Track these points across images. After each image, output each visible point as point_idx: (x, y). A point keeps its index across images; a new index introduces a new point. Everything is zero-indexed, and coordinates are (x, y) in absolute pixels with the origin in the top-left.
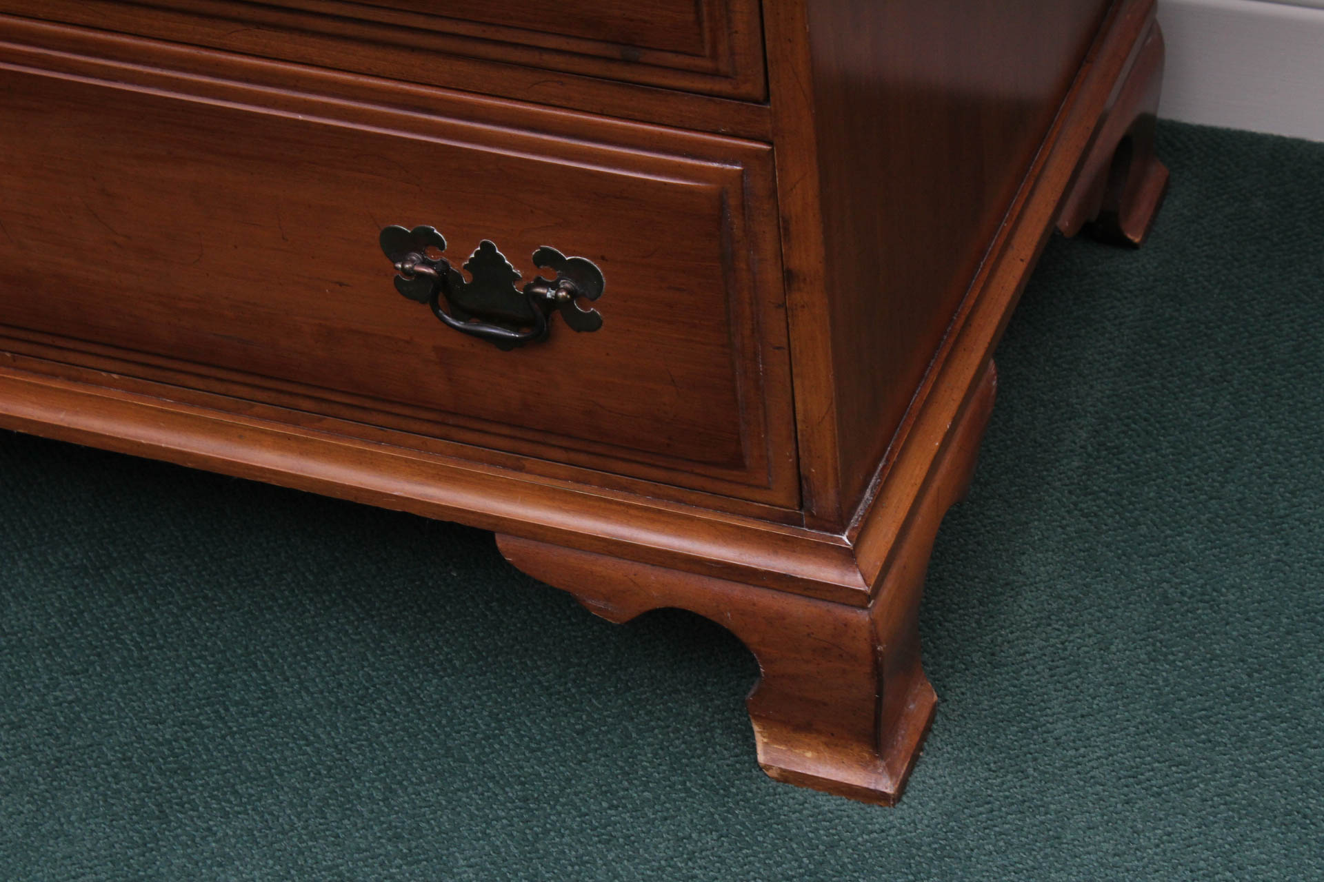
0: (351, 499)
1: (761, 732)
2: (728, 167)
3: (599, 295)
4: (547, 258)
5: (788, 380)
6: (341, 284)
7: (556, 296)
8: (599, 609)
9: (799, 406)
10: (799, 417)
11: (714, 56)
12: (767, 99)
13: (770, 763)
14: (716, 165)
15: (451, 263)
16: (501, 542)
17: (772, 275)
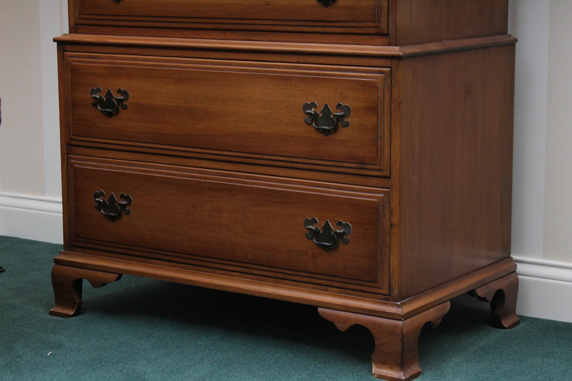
0: (286, 300)
1: (374, 366)
2: (381, 195)
3: (349, 233)
4: (339, 224)
5: (389, 256)
6: (293, 237)
7: (340, 232)
8: (340, 327)
9: (391, 263)
10: (391, 267)
11: (380, 165)
12: (390, 178)
13: (375, 373)
14: (378, 195)
15: (318, 227)
16: (320, 309)
17: (388, 224)
